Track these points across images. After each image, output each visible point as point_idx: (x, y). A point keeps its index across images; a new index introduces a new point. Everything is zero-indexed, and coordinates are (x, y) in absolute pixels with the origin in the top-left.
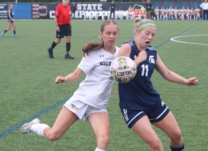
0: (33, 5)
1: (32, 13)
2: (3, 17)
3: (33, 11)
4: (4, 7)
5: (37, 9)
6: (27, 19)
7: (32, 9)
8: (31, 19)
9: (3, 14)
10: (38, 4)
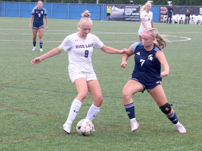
0: (161, 8)
1: (160, 16)
2: (135, 19)
3: (161, 14)
4: (137, 9)
5: (164, 12)
6: (156, 22)
7: (160, 12)
8: (159, 22)
9: (136, 17)
10: (166, 7)
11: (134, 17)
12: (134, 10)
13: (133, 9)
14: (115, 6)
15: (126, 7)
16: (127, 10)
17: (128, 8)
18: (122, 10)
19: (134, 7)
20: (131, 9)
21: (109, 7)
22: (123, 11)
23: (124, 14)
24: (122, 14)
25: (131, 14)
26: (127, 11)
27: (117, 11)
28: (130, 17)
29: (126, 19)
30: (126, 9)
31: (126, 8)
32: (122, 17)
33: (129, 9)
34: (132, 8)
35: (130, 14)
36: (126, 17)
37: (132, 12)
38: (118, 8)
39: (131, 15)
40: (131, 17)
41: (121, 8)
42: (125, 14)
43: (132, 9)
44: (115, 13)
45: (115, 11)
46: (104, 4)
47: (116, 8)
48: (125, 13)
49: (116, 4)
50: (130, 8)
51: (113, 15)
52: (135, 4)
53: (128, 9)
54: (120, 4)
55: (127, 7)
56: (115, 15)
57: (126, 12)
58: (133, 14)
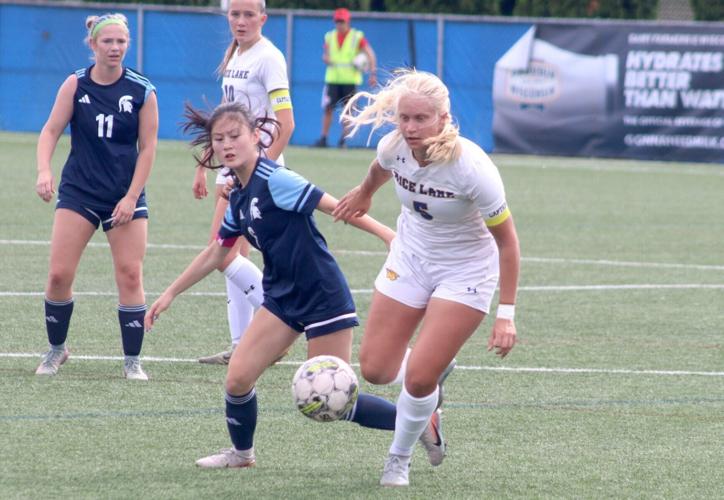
9: (718, 122)
11: (707, 122)
12: (706, 67)
13: (698, 56)
14: (538, 35)
15: (634, 39)
16: (641, 68)
17: (651, 48)
18: (601, 69)
19: (704, 40)
20: (674, 57)
21: (341, 39)
22: (612, 76)
23: (616, 97)
24: (600, 97)
25: (679, 100)
26: (643, 76)
27: (552, 75)
28: (667, 122)
29: (629, 139)
30: (633, 59)
31: (638, 48)
32: (603, 120)
33: (660, 56)
34: (682, 49)
35: (669, 100)
36: (630, 120)
37: (684, 80)
38: (565, 46)
39: (680, 110)
40: (681, 122)
41: (593, 49)
42: (623, 98)
43: (687, 57)
44: (538, 93)
45: (542, 72)
46: (440, 18)
47: (546, 51)
48: (629, 94)
49: (547, 14)
50: (668, 49)
51: (524, 106)
52: (710, 18)
53: (648, 58)
54: (579, 15)
55: (644, 38)
56: (540, 107)
57: (631, 79)
58: (691, 99)
